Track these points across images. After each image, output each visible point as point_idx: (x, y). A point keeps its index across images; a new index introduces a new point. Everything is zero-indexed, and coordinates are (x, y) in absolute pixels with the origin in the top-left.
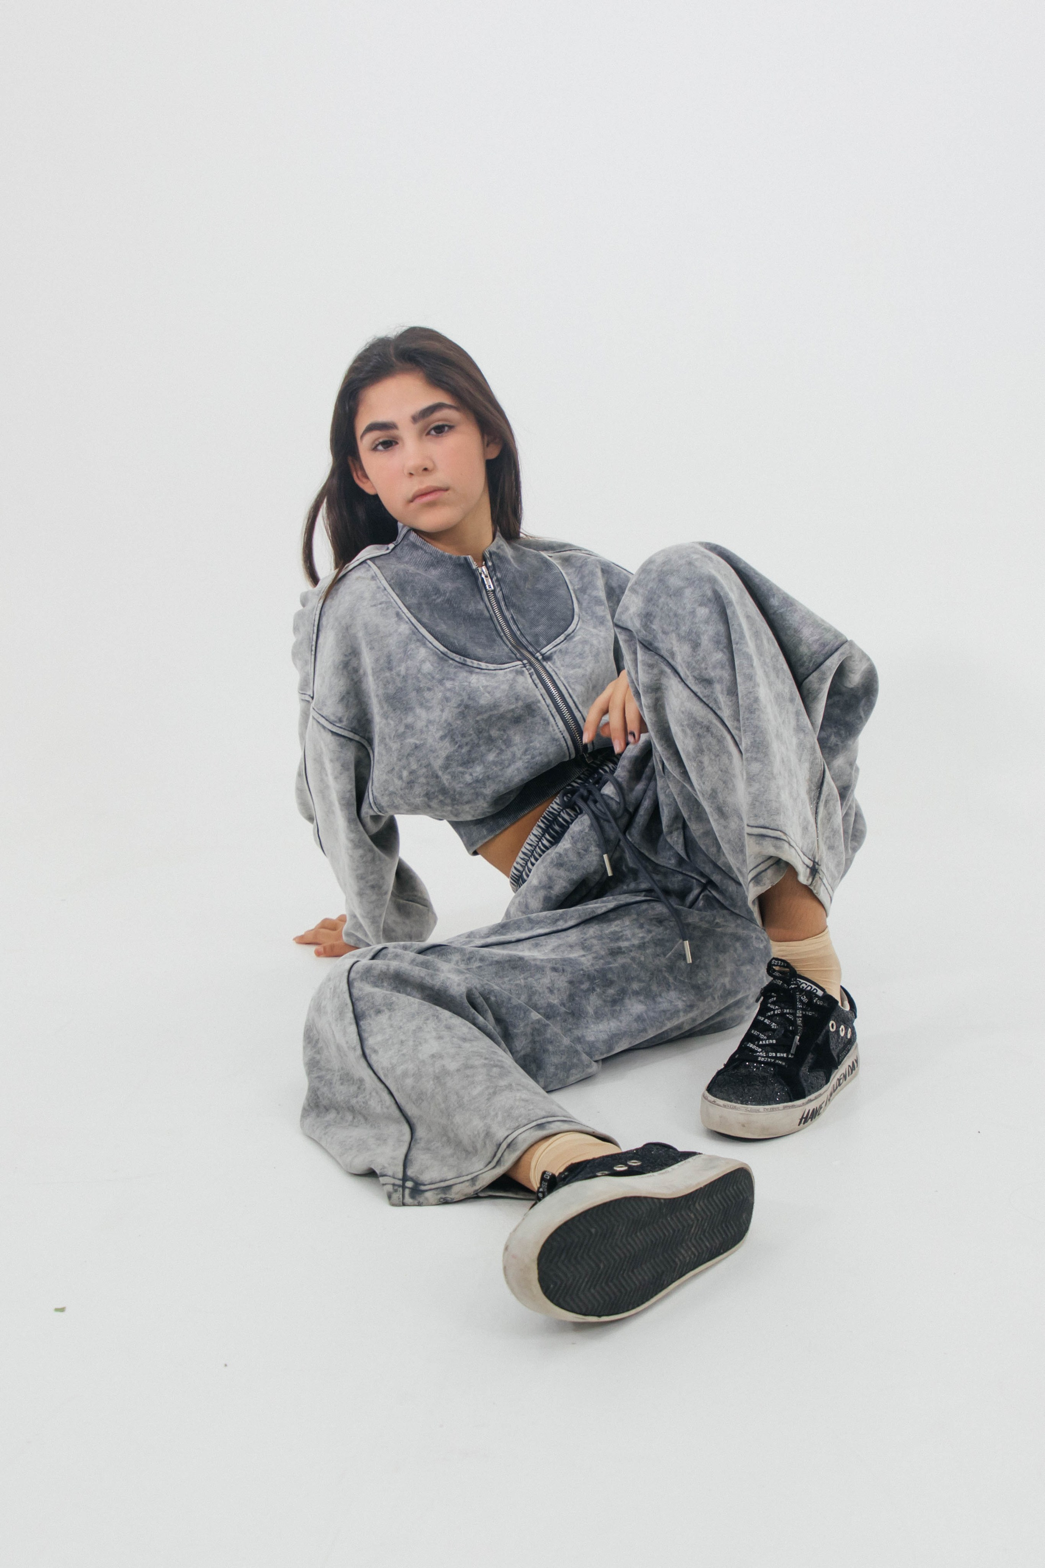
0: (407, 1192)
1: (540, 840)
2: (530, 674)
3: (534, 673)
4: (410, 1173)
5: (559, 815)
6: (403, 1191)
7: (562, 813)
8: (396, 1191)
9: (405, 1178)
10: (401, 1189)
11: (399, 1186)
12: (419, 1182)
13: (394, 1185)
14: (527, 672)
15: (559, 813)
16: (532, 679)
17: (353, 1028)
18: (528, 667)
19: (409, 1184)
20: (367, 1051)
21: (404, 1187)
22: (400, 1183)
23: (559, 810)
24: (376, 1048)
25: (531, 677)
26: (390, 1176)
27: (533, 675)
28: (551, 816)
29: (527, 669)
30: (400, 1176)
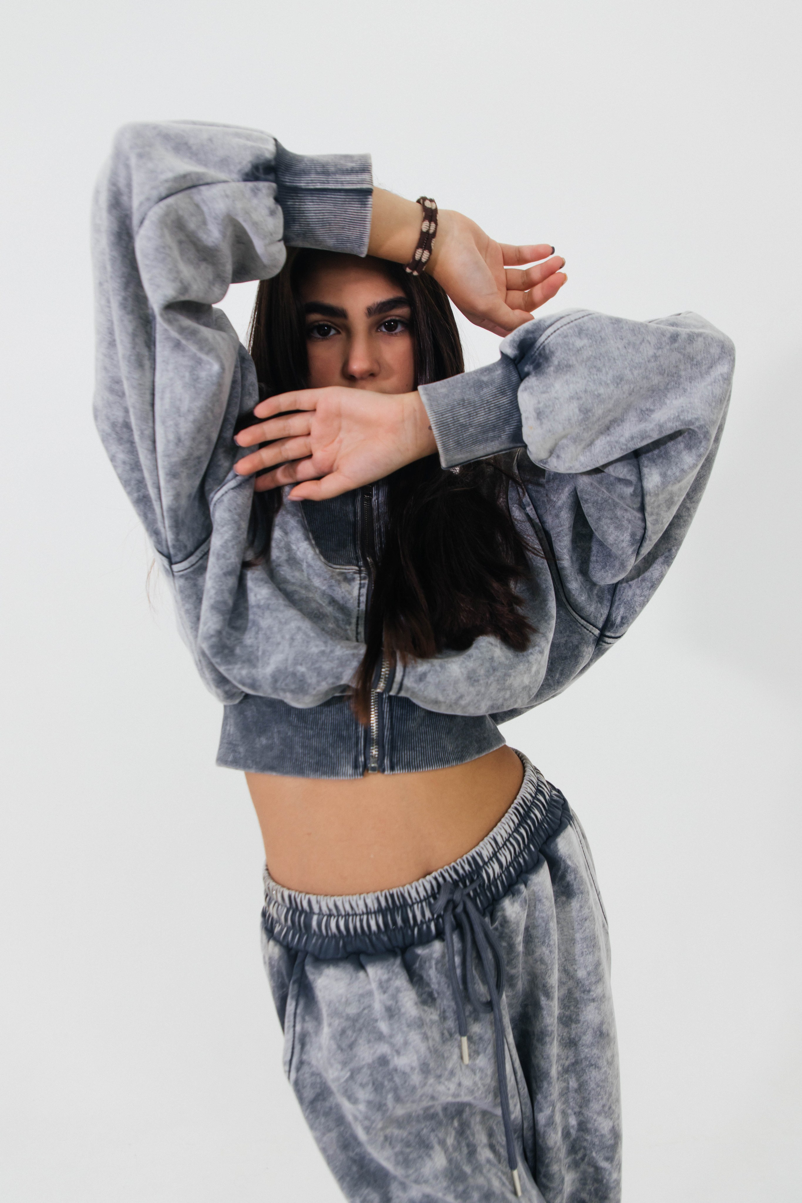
1: (368, 913)
2: (360, 584)
3: (366, 586)
5: (412, 906)
7: (416, 906)
14: (358, 582)
15: (413, 904)
16: (359, 593)
18: (363, 575)
23: (414, 901)
25: (360, 588)
27: (364, 587)
28: (401, 900)
29: (360, 577)
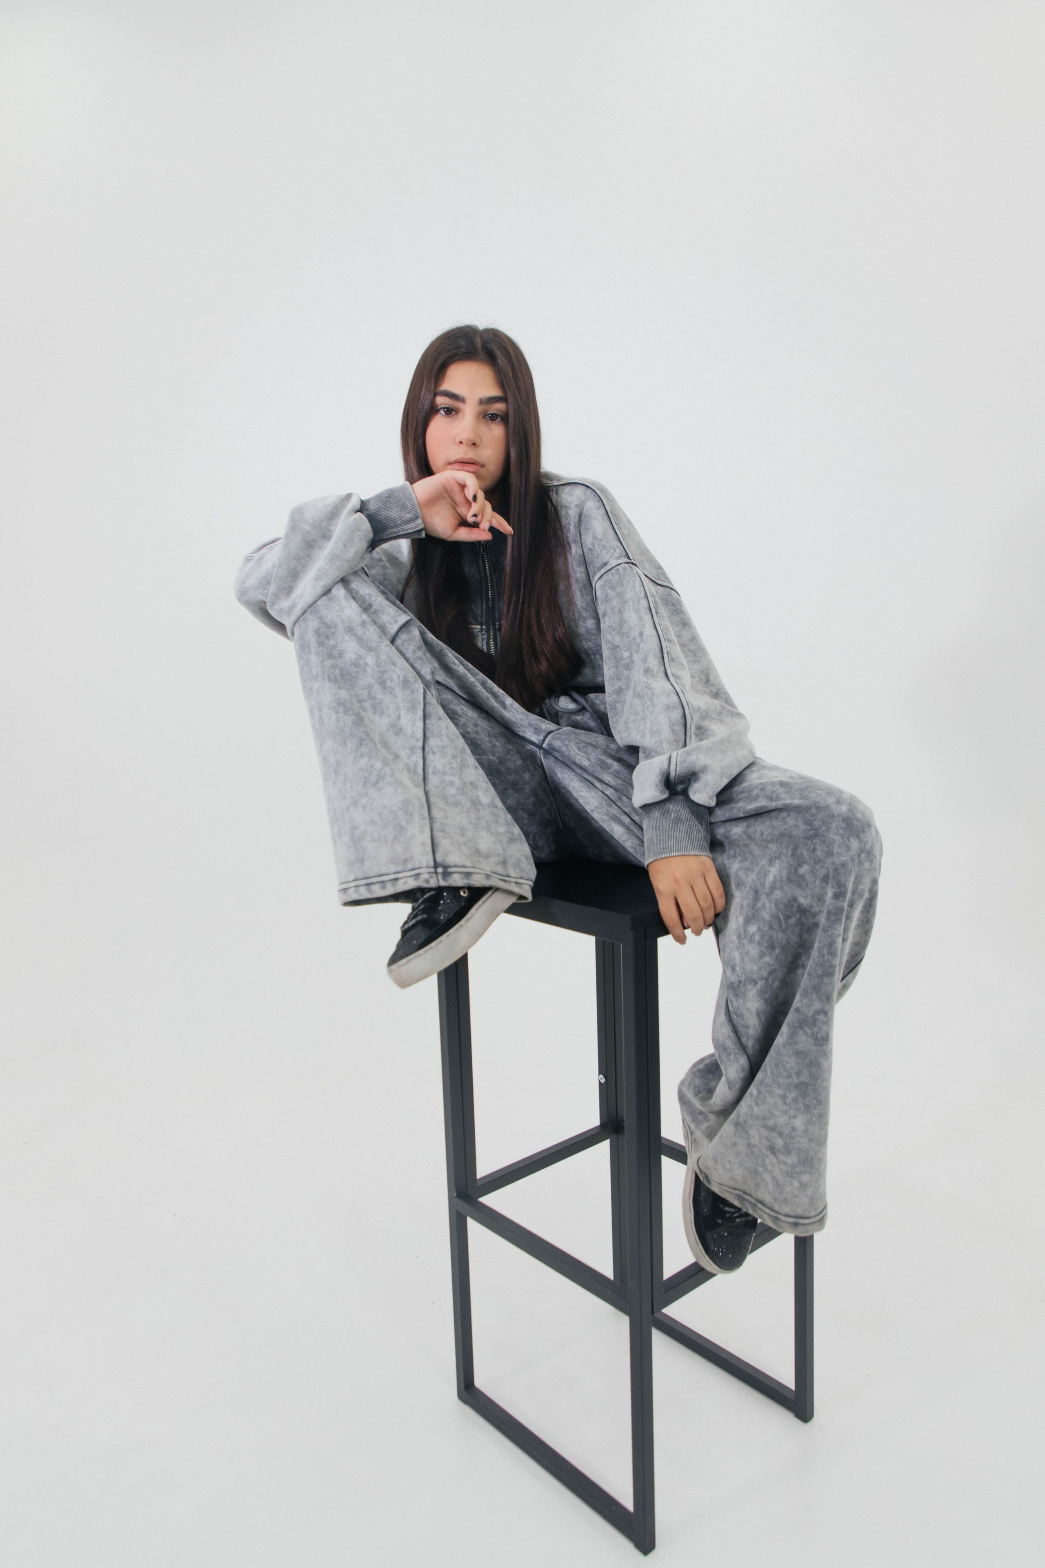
0: (440, 876)
4: (439, 859)
6: (437, 876)
8: (431, 877)
9: (436, 865)
10: (435, 875)
11: (433, 873)
12: (446, 865)
13: (429, 873)
17: (420, 724)
19: (440, 870)
20: (427, 748)
21: (436, 873)
22: (433, 870)
24: (435, 750)
26: (424, 867)
30: (432, 864)
